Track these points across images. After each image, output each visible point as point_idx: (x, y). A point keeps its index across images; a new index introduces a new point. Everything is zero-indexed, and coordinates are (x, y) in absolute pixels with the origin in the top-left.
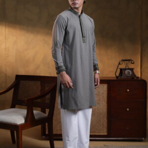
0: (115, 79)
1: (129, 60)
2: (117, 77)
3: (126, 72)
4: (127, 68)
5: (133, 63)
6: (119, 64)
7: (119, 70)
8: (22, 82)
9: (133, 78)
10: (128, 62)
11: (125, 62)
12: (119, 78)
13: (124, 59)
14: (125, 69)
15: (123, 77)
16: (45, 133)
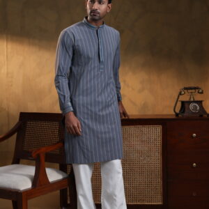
0: (174, 117)
1: (195, 88)
2: (177, 115)
3: (191, 106)
4: (192, 100)
5: (202, 93)
6: (180, 94)
7: (179, 104)
8: (30, 124)
9: (202, 116)
10: (193, 91)
11: (190, 91)
12: (180, 116)
13: (187, 86)
14: (189, 102)
15: (186, 114)
16: (67, 202)
